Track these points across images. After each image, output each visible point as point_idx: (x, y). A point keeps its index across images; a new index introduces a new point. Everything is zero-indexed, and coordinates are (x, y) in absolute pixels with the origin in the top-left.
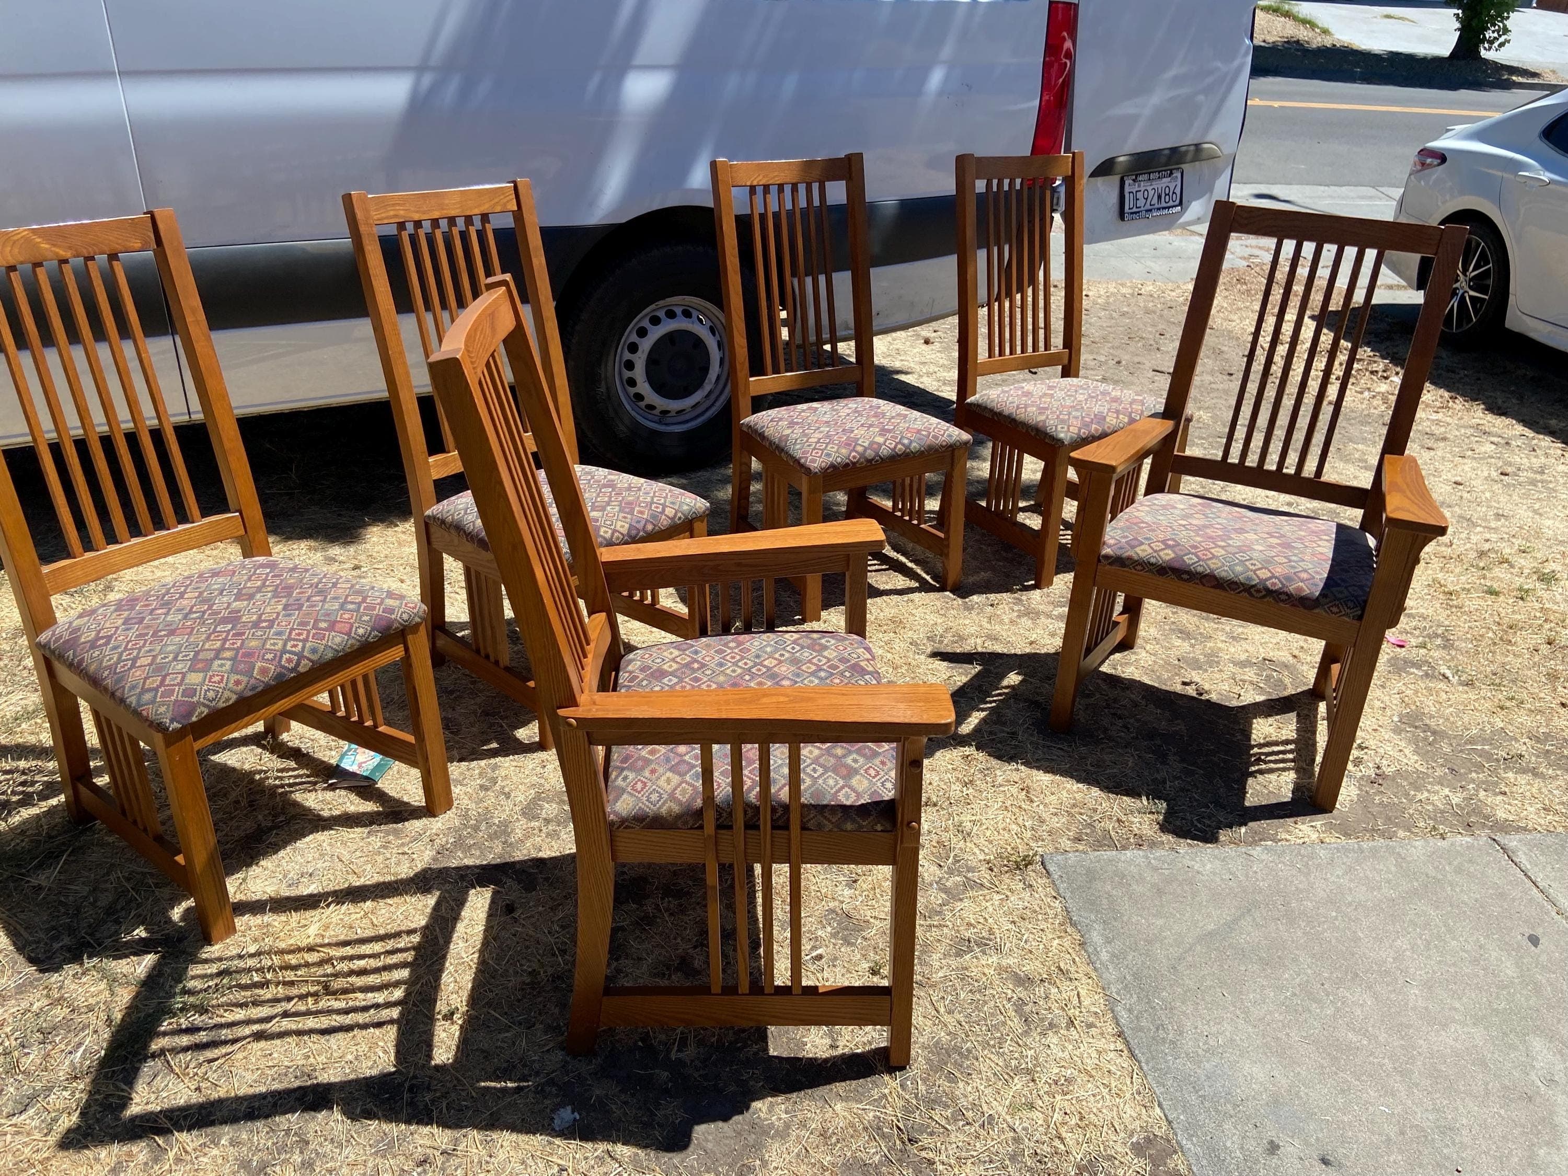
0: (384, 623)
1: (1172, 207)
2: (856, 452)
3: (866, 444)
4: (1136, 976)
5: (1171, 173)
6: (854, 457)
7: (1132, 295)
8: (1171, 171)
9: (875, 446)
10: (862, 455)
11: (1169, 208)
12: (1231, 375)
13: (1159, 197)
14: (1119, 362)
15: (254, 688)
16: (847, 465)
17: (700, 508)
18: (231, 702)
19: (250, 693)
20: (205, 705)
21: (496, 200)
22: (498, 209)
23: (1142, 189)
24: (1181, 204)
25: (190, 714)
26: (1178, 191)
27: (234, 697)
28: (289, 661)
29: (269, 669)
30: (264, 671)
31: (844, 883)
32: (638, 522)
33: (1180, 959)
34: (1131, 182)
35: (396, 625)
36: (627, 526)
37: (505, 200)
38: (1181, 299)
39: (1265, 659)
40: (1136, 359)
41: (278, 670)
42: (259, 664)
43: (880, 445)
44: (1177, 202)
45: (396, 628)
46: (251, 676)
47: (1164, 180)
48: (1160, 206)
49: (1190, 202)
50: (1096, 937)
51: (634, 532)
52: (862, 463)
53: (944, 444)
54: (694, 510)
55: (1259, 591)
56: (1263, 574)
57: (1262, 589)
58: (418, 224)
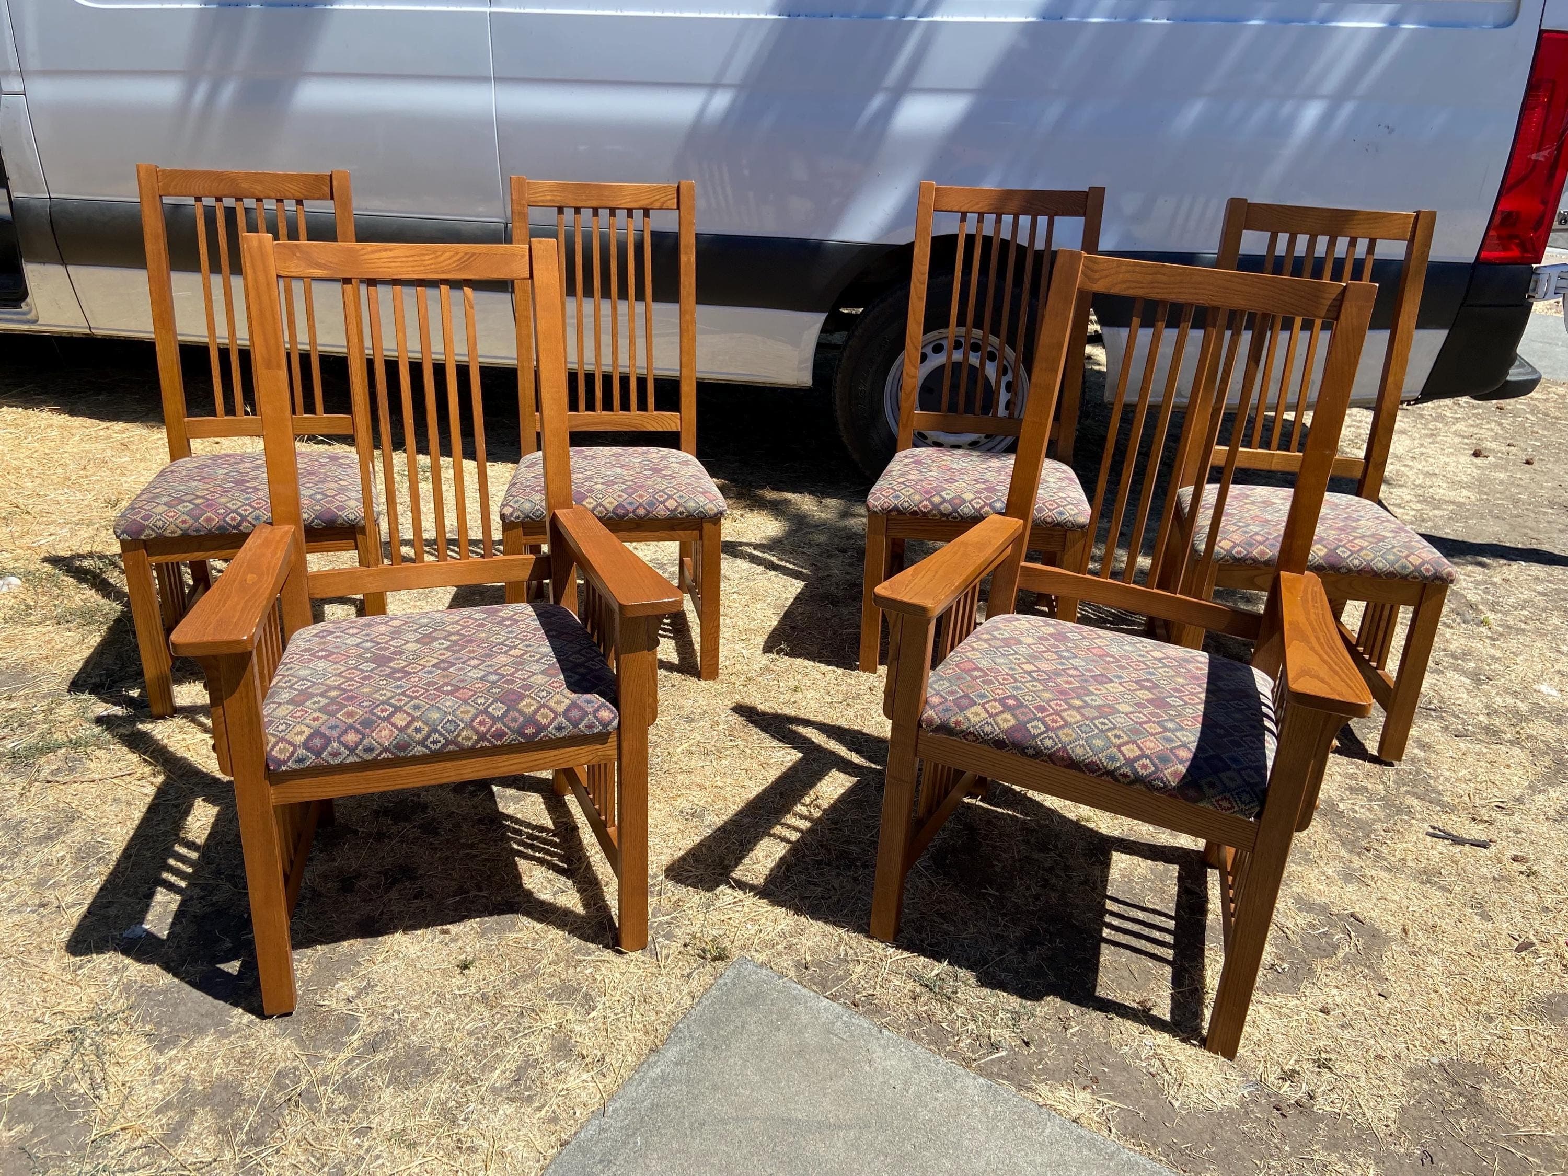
0: (328, 516)
2: (931, 503)
3: (947, 497)
6: (926, 507)
9: (957, 501)
10: (936, 506)
15: (197, 530)
16: (915, 512)
17: (711, 509)
18: (176, 535)
19: (195, 534)
20: (153, 530)
22: (657, 206)
25: (140, 532)
27: (179, 532)
28: (233, 519)
29: (214, 520)
30: (209, 520)
32: (631, 504)
35: (340, 521)
36: (616, 503)
41: (222, 523)
42: (209, 514)
43: (964, 501)
45: (342, 524)
46: (197, 521)
50: (674, 1053)
51: (621, 512)
52: (935, 516)
53: (1049, 520)
54: (701, 509)
55: (1125, 775)
56: (1131, 751)
57: (1131, 774)
58: (577, 210)
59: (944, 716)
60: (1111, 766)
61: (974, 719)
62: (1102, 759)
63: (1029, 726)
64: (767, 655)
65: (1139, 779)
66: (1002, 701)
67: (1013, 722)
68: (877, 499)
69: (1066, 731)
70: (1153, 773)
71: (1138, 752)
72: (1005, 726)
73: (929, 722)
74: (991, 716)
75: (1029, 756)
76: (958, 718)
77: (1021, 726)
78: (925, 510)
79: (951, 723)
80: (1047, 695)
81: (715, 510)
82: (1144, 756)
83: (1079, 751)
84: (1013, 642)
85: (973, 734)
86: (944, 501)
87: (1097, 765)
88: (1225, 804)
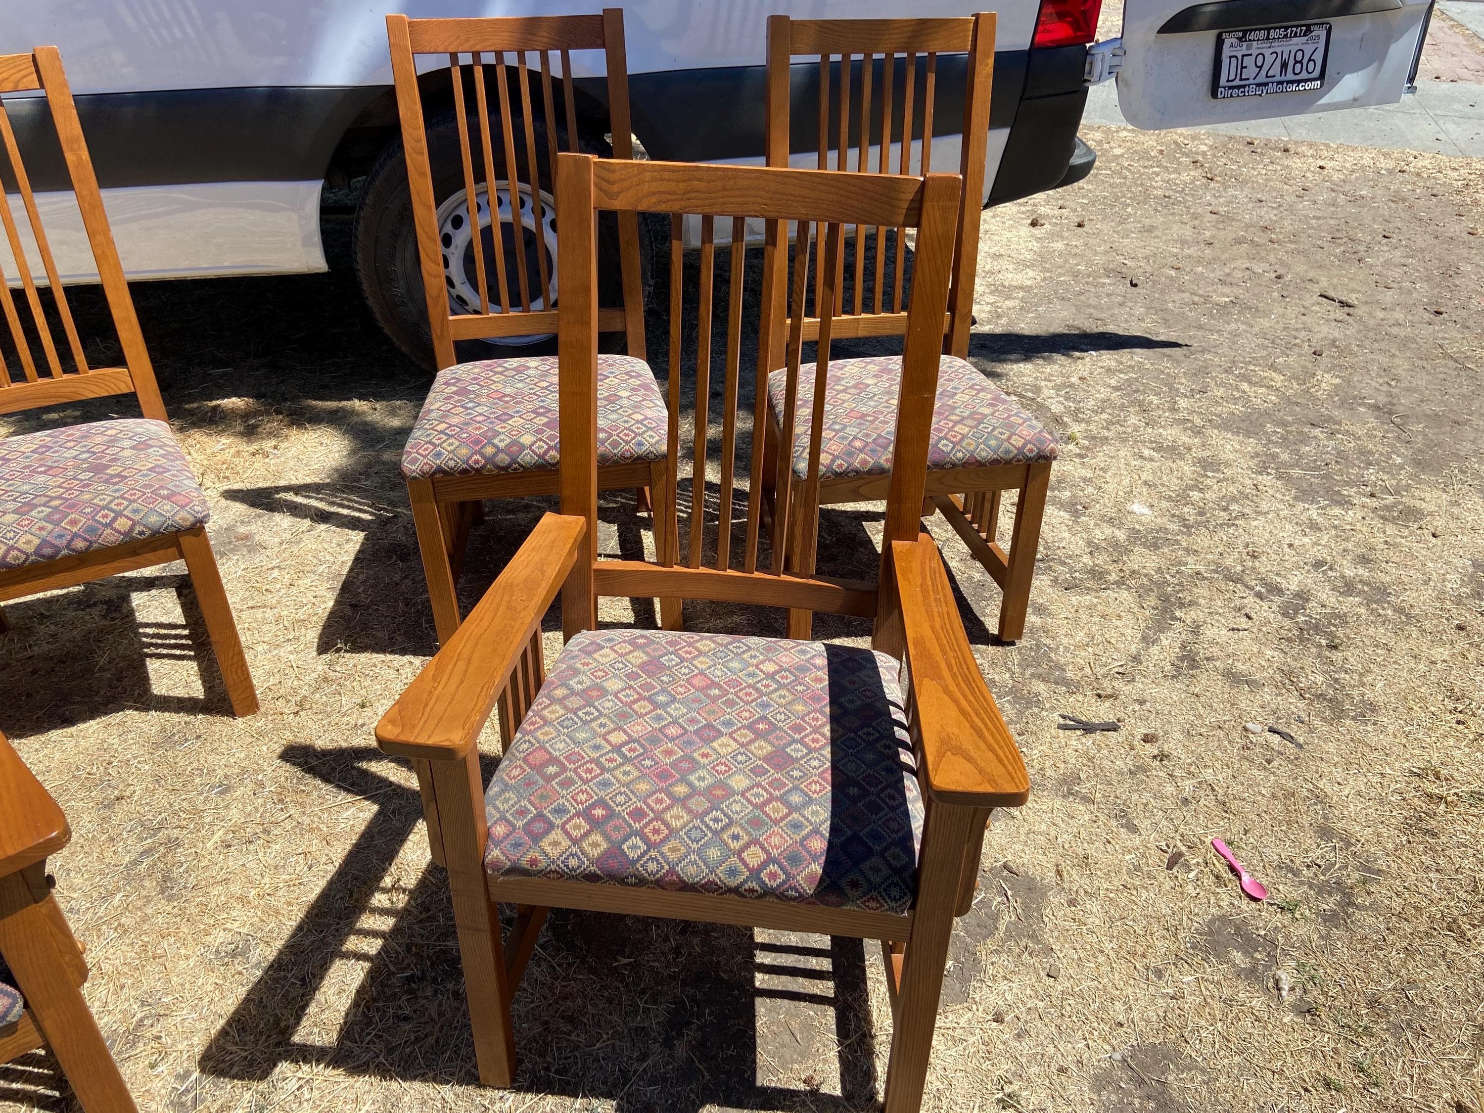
1: (1306, 81)
2: (483, 455)
3: (502, 445)
5: (1309, 30)
6: (477, 462)
7: (1390, 172)
8: (1309, 26)
9: (515, 449)
10: (489, 460)
11: (1298, 82)
12: (1438, 313)
13: (1284, 65)
14: (1279, 277)
16: (464, 471)
17: (184, 519)
23: (1255, 52)
24: (1322, 77)
26: (1319, 57)
32: (60, 536)
34: (1235, 40)
36: (37, 541)
38: (1460, 183)
39: (1005, 866)
40: (1311, 274)
43: (522, 447)
44: (1317, 73)
47: (1295, 40)
48: (1283, 78)
49: (1340, 75)
51: (47, 551)
52: (490, 471)
53: (628, 454)
54: (170, 522)
55: (752, 890)
56: (754, 857)
57: (757, 887)
59: (514, 855)
60: (732, 883)
61: (553, 852)
62: (721, 875)
63: (625, 847)
64: (324, 656)
65: (767, 893)
66: (586, 814)
67: (604, 845)
68: (414, 461)
69: (673, 843)
70: (784, 882)
72: (595, 853)
73: (495, 865)
74: (575, 841)
75: (632, 885)
76: (532, 854)
77: (615, 850)
78: (476, 466)
79: (524, 863)
80: (643, 787)
81: (191, 519)
82: (770, 860)
83: (692, 870)
84: (595, 693)
85: (556, 871)
86: (499, 450)
87: (716, 884)
88: (872, 904)
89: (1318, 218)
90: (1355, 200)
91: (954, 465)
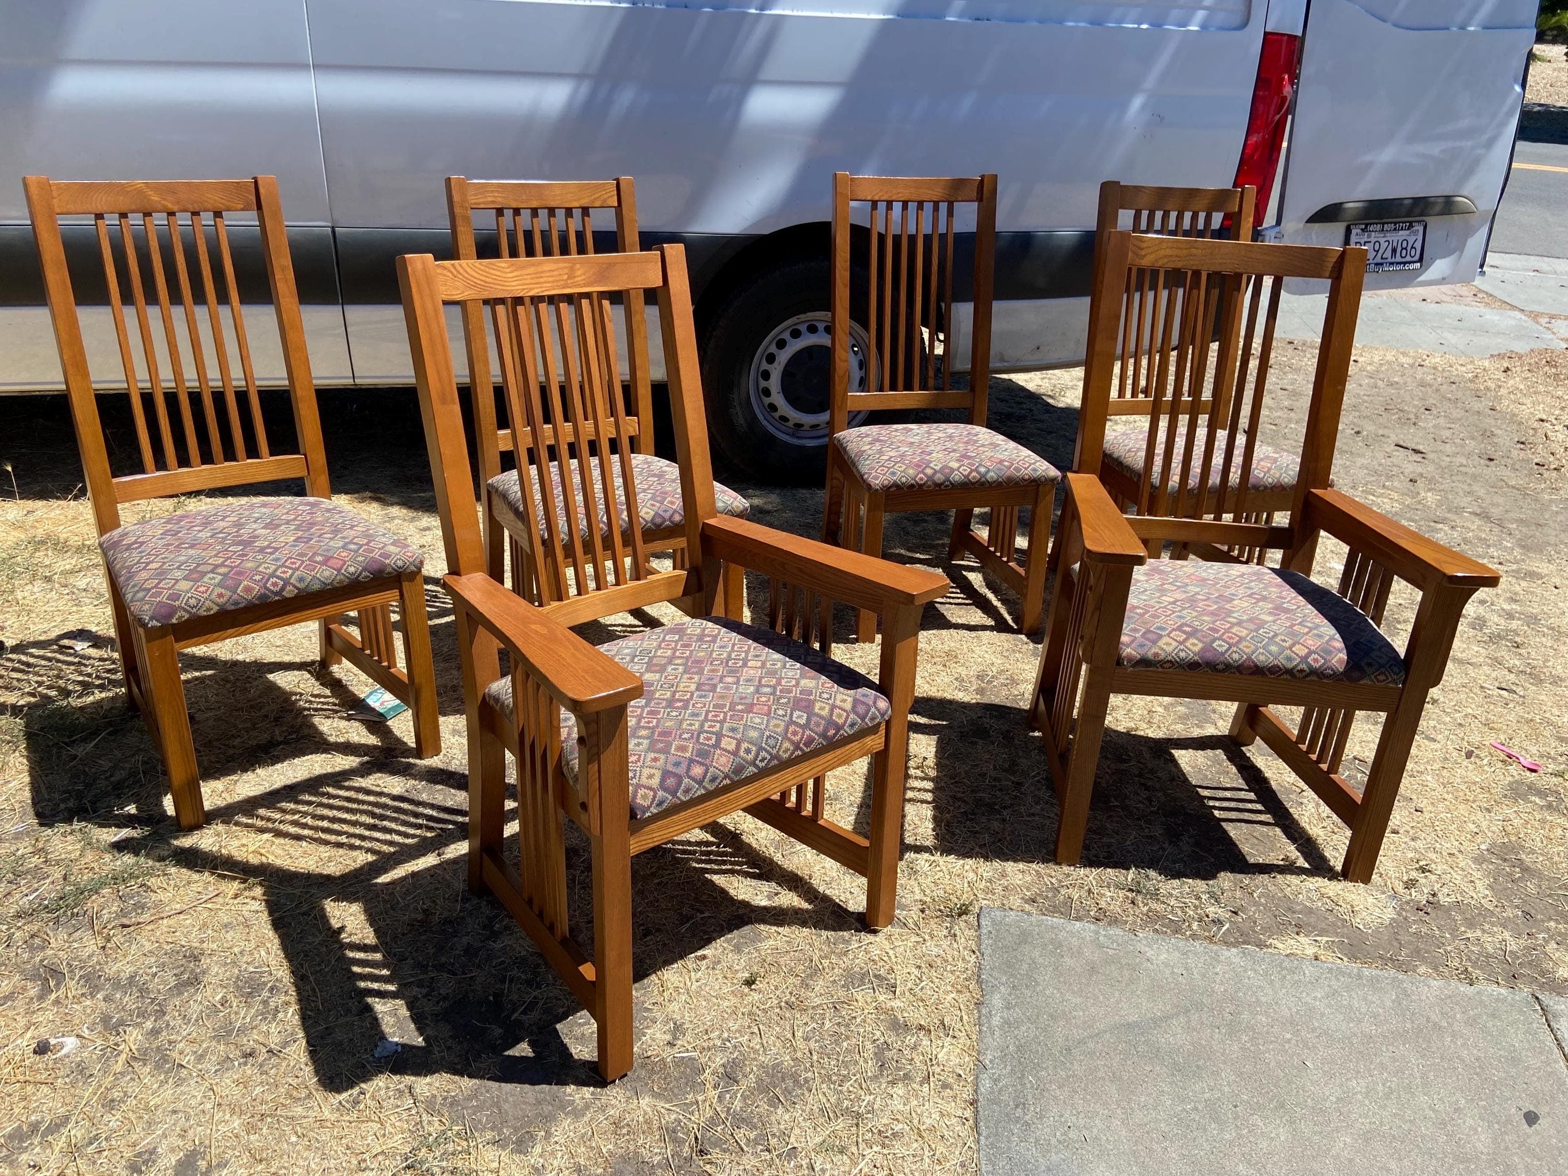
0: (375, 567)
1: (1410, 263)
2: (925, 474)
3: (937, 468)
4: (1019, 1048)
5: (1411, 226)
6: (921, 479)
7: (1412, 366)
8: (1411, 223)
9: (947, 471)
10: (930, 478)
11: (1405, 263)
12: (1491, 460)
13: (1394, 251)
14: (1358, 433)
15: (236, 603)
16: (912, 486)
17: (738, 507)
18: (212, 612)
19: (233, 608)
20: (185, 610)
21: (597, 195)
22: (598, 204)
23: (1373, 240)
24: (1421, 260)
25: (171, 616)
26: (1418, 246)
27: (215, 609)
28: (275, 584)
29: (254, 589)
30: (248, 589)
31: (766, 894)
32: (665, 511)
33: (1082, 1042)
34: (1359, 231)
35: (389, 570)
36: (652, 513)
37: (606, 196)
38: (1470, 375)
40: (1381, 432)
41: (262, 591)
42: (246, 583)
43: (952, 470)
44: (1417, 258)
45: (389, 573)
46: (235, 592)
47: (1401, 232)
48: (1393, 260)
49: (1433, 260)
50: (997, 1001)
51: (658, 521)
52: (929, 486)
53: (1027, 477)
54: (729, 508)
55: (1302, 671)
56: (1301, 651)
57: (1306, 668)
58: (517, 212)
59: (1142, 651)
60: (1290, 665)
61: (1169, 649)
62: (1281, 661)
63: (1214, 645)
65: (1313, 672)
66: (1180, 630)
67: (1200, 645)
68: (876, 478)
69: (1244, 644)
70: (1324, 664)
71: (1306, 651)
72: (1196, 649)
73: (1130, 659)
74: (1180, 643)
75: (1220, 671)
76: (1153, 650)
77: (1208, 647)
78: (922, 482)
79: (1150, 655)
81: (742, 507)
82: (1311, 652)
83: (1262, 658)
85: (1171, 661)
86: (936, 472)
87: (1278, 667)
88: (1382, 678)
89: (1369, 396)
90: (1391, 384)
91: (1266, 487)
